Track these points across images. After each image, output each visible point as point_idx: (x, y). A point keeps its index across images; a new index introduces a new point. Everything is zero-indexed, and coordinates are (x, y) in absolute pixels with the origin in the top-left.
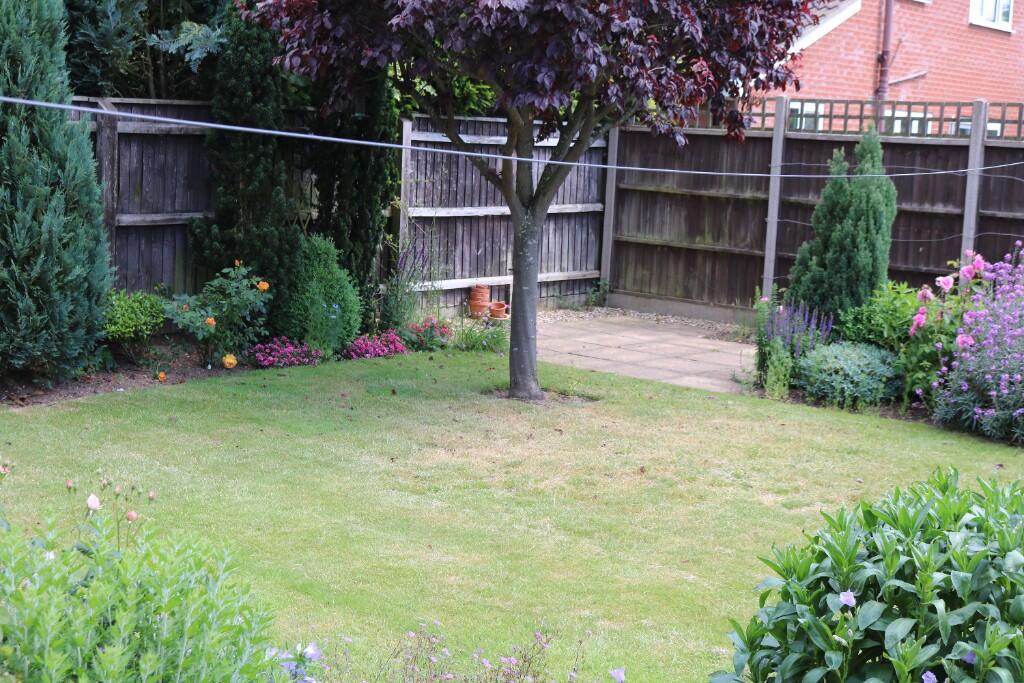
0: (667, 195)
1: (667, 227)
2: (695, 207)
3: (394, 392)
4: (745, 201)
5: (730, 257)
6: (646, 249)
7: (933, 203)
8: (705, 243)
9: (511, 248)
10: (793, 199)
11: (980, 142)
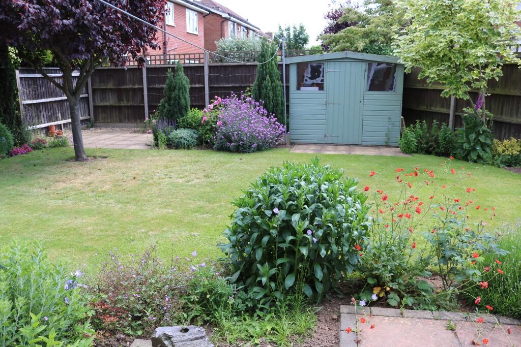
0: (109, 89)
1: (111, 99)
2: (119, 93)
3: (35, 165)
4: (136, 88)
5: (134, 107)
6: (104, 108)
7: (195, 84)
8: (124, 103)
9: (60, 111)
10: (151, 86)
11: (207, 65)
